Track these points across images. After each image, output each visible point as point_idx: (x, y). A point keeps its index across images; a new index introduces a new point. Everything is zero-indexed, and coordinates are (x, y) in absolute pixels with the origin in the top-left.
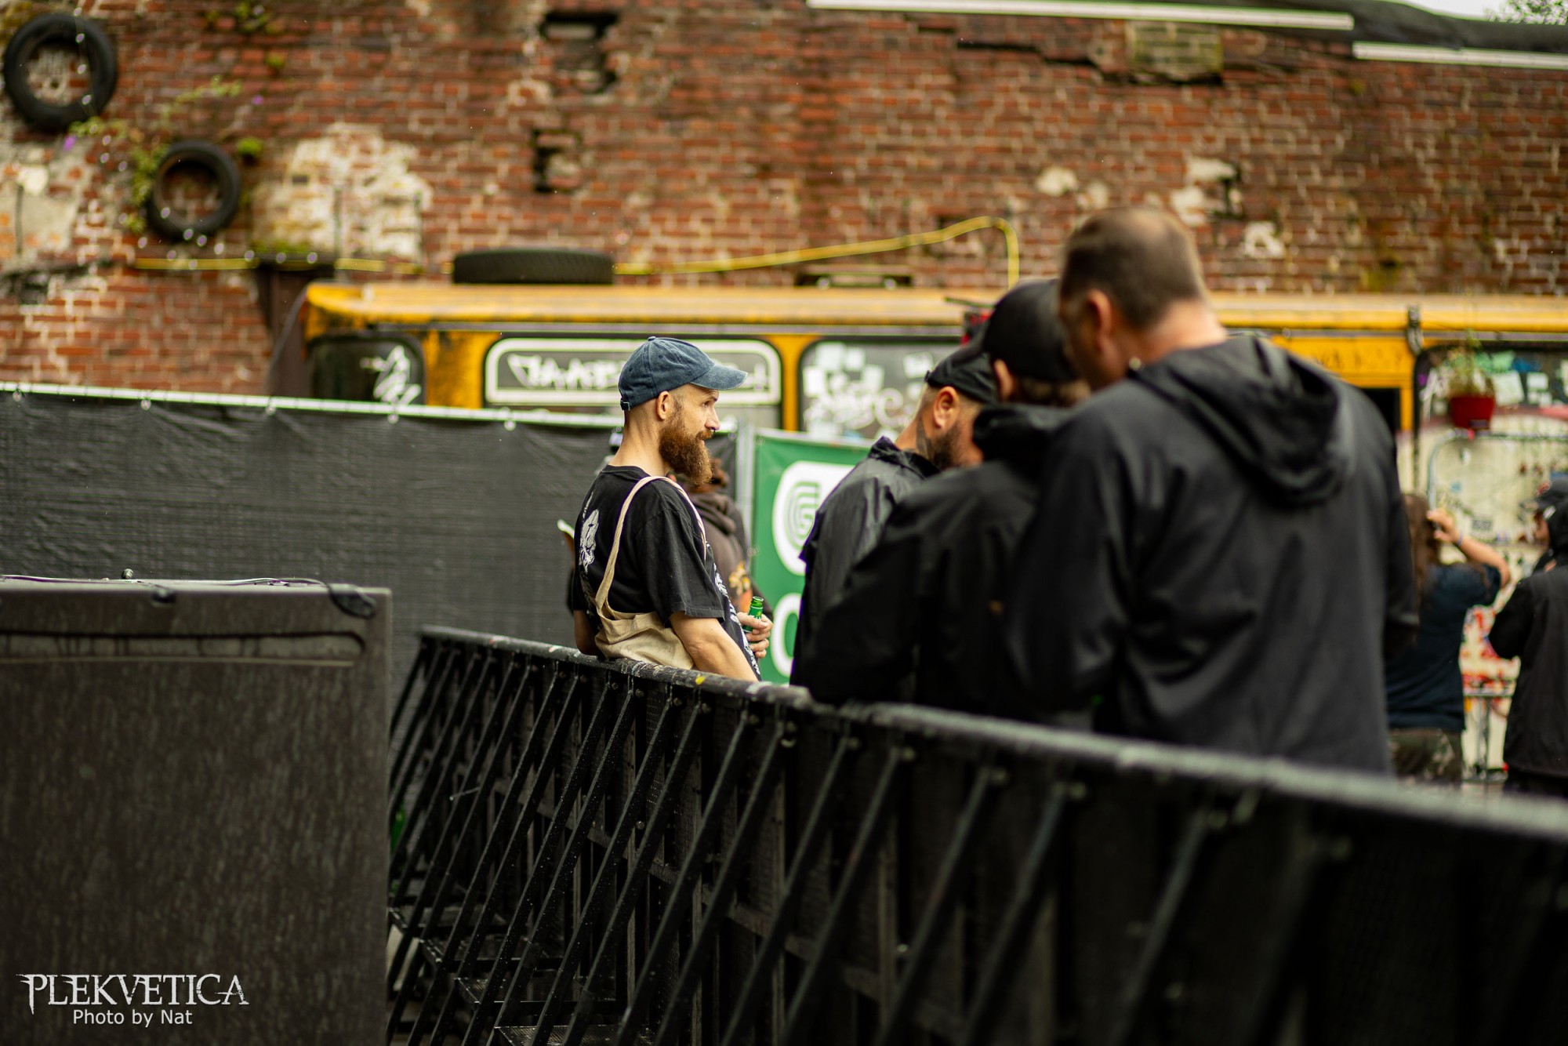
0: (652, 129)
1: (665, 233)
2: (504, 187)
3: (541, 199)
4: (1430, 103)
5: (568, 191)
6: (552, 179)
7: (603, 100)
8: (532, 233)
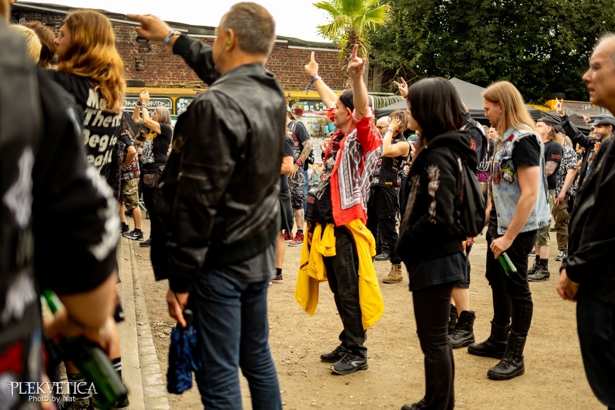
0: (158, 59)
1: (160, 78)
2: (130, 69)
3: (137, 71)
4: (302, 57)
5: (142, 70)
6: (139, 68)
7: (148, 53)
8: (136, 78)
